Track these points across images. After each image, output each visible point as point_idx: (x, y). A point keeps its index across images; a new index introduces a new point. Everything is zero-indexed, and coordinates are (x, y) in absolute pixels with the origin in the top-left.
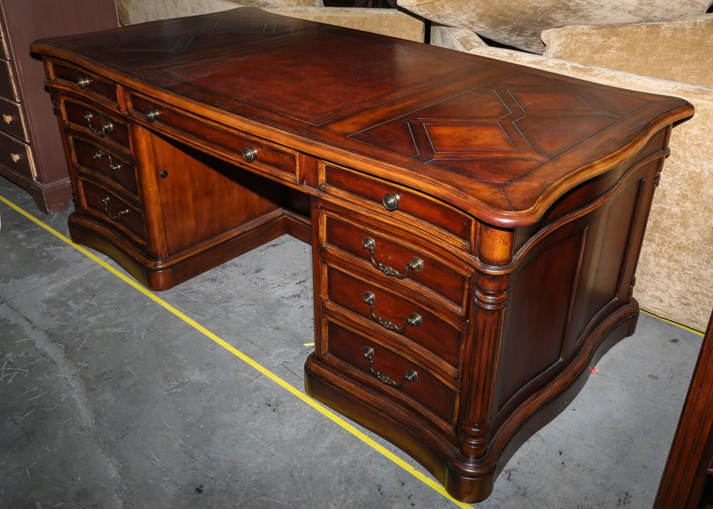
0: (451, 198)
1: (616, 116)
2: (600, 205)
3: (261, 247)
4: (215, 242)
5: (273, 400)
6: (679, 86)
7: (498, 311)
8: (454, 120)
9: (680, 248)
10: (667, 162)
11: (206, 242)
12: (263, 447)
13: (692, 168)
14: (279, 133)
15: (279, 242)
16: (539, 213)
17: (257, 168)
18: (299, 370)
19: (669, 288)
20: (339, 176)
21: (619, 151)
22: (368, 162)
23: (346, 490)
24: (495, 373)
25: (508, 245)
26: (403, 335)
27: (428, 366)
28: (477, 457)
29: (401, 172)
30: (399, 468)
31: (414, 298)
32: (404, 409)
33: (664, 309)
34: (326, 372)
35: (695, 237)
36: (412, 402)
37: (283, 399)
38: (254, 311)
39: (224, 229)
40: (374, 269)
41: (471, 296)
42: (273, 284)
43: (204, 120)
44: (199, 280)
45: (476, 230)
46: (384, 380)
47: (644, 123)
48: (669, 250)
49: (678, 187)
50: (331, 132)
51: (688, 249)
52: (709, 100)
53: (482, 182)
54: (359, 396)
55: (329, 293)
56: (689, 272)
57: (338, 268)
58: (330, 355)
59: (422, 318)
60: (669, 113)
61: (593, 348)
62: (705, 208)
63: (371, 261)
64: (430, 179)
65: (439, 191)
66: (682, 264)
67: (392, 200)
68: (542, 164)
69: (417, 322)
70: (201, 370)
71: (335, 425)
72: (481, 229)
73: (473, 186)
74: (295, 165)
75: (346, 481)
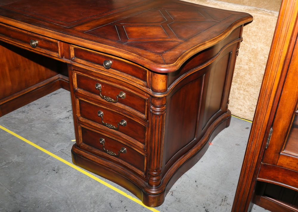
0: (136, 60)
1: (217, 21)
2: (210, 63)
3: (48, 95)
4: (23, 92)
5: (56, 168)
6: (247, 7)
7: (162, 115)
8: (139, 24)
9: (249, 85)
10: (242, 44)
11: (18, 93)
12: (52, 190)
13: (253, 47)
14: (48, 31)
15: (58, 92)
16: (178, 65)
17: (38, 51)
18: (69, 153)
19: (244, 104)
20: (81, 53)
21: (217, 37)
22: (94, 44)
23: (94, 207)
24: (162, 145)
25: (165, 82)
26: (118, 131)
27: (131, 145)
28: (156, 186)
29: (111, 49)
30: (120, 195)
31: (122, 112)
32: (121, 167)
33: (242, 114)
34: (82, 152)
35: (255, 79)
36: (124, 163)
37: (61, 167)
38: (45, 126)
39: (27, 86)
40: (101, 99)
41: (149, 108)
42: (55, 113)
43: (9, 27)
44: (16, 112)
45: (149, 75)
46: (110, 153)
47: (230, 24)
48: (244, 86)
49: (247, 56)
50: (76, 31)
51: (252, 85)
52: (260, 14)
53: (151, 52)
54: (99, 162)
55: (81, 113)
56: (253, 96)
57: (84, 100)
58: (83, 144)
59: (127, 122)
60: (241, 20)
61: (210, 133)
62: (259, 66)
63: (99, 95)
64: (125, 51)
65: (130, 57)
66: (250, 93)
67: (108, 63)
68: (181, 43)
69: (124, 124)
70: (18, 156)
71: (88, 177)
72: (151, 75)
73: (147, 54)
74: (58, 48)
75: (94, 202)
